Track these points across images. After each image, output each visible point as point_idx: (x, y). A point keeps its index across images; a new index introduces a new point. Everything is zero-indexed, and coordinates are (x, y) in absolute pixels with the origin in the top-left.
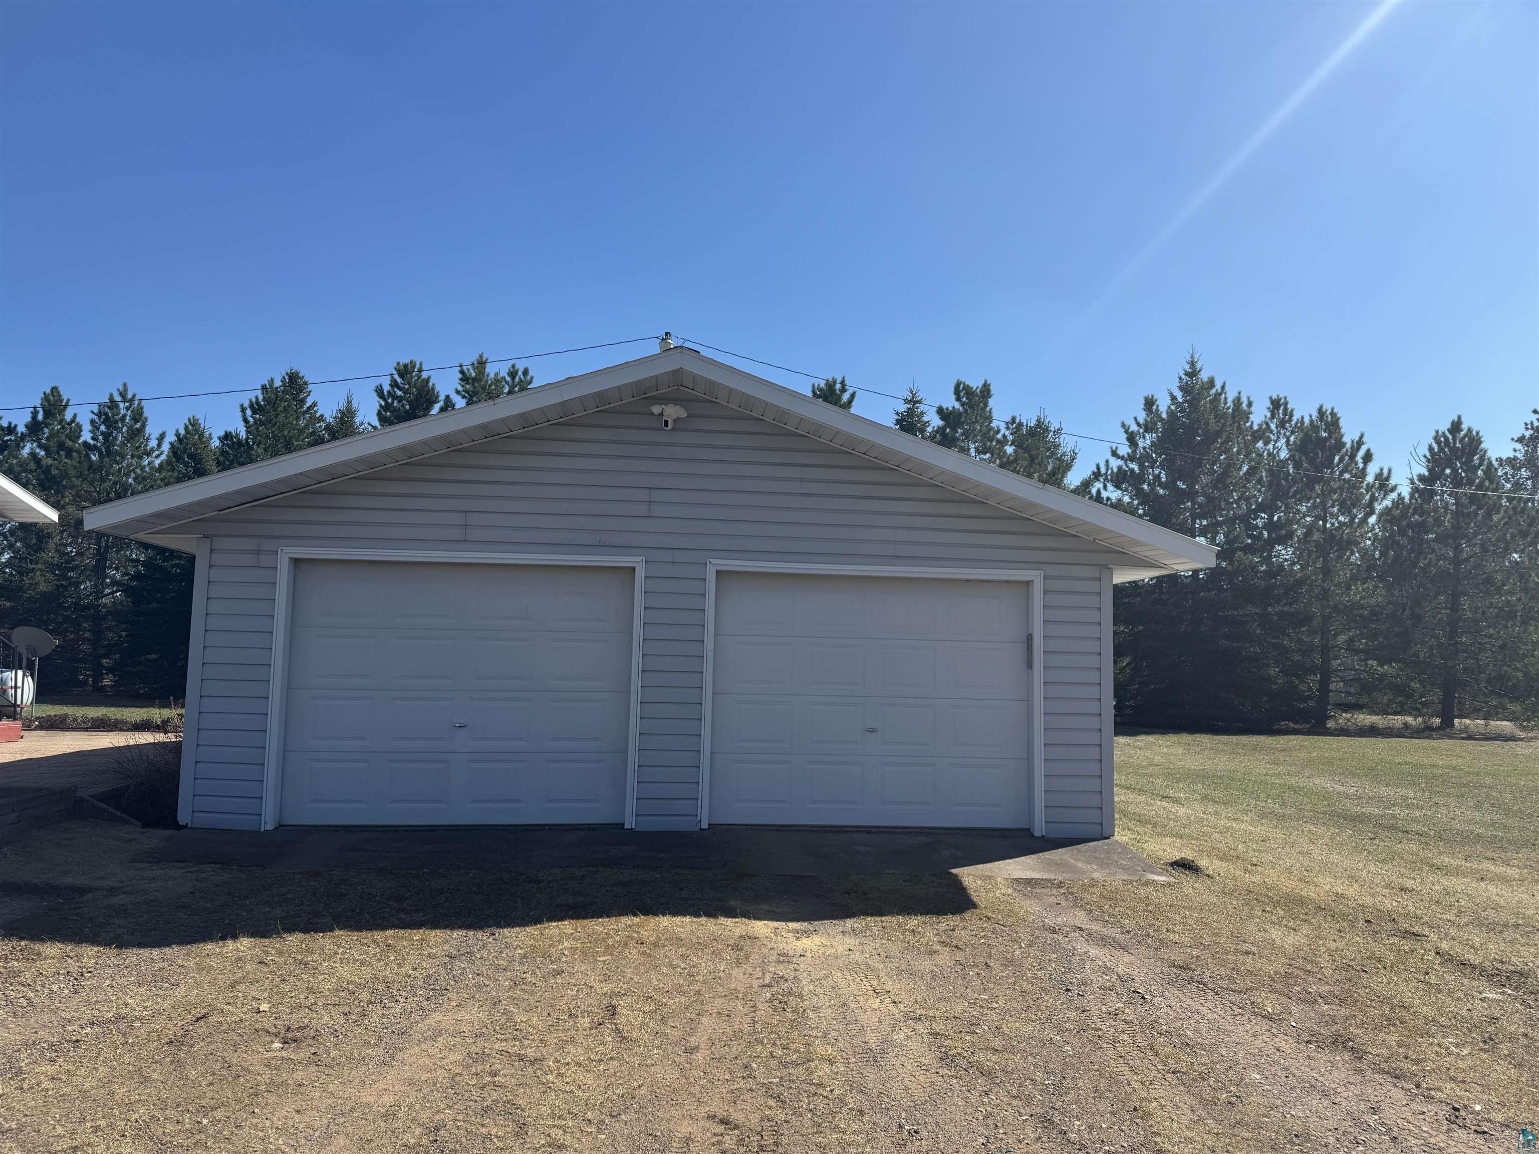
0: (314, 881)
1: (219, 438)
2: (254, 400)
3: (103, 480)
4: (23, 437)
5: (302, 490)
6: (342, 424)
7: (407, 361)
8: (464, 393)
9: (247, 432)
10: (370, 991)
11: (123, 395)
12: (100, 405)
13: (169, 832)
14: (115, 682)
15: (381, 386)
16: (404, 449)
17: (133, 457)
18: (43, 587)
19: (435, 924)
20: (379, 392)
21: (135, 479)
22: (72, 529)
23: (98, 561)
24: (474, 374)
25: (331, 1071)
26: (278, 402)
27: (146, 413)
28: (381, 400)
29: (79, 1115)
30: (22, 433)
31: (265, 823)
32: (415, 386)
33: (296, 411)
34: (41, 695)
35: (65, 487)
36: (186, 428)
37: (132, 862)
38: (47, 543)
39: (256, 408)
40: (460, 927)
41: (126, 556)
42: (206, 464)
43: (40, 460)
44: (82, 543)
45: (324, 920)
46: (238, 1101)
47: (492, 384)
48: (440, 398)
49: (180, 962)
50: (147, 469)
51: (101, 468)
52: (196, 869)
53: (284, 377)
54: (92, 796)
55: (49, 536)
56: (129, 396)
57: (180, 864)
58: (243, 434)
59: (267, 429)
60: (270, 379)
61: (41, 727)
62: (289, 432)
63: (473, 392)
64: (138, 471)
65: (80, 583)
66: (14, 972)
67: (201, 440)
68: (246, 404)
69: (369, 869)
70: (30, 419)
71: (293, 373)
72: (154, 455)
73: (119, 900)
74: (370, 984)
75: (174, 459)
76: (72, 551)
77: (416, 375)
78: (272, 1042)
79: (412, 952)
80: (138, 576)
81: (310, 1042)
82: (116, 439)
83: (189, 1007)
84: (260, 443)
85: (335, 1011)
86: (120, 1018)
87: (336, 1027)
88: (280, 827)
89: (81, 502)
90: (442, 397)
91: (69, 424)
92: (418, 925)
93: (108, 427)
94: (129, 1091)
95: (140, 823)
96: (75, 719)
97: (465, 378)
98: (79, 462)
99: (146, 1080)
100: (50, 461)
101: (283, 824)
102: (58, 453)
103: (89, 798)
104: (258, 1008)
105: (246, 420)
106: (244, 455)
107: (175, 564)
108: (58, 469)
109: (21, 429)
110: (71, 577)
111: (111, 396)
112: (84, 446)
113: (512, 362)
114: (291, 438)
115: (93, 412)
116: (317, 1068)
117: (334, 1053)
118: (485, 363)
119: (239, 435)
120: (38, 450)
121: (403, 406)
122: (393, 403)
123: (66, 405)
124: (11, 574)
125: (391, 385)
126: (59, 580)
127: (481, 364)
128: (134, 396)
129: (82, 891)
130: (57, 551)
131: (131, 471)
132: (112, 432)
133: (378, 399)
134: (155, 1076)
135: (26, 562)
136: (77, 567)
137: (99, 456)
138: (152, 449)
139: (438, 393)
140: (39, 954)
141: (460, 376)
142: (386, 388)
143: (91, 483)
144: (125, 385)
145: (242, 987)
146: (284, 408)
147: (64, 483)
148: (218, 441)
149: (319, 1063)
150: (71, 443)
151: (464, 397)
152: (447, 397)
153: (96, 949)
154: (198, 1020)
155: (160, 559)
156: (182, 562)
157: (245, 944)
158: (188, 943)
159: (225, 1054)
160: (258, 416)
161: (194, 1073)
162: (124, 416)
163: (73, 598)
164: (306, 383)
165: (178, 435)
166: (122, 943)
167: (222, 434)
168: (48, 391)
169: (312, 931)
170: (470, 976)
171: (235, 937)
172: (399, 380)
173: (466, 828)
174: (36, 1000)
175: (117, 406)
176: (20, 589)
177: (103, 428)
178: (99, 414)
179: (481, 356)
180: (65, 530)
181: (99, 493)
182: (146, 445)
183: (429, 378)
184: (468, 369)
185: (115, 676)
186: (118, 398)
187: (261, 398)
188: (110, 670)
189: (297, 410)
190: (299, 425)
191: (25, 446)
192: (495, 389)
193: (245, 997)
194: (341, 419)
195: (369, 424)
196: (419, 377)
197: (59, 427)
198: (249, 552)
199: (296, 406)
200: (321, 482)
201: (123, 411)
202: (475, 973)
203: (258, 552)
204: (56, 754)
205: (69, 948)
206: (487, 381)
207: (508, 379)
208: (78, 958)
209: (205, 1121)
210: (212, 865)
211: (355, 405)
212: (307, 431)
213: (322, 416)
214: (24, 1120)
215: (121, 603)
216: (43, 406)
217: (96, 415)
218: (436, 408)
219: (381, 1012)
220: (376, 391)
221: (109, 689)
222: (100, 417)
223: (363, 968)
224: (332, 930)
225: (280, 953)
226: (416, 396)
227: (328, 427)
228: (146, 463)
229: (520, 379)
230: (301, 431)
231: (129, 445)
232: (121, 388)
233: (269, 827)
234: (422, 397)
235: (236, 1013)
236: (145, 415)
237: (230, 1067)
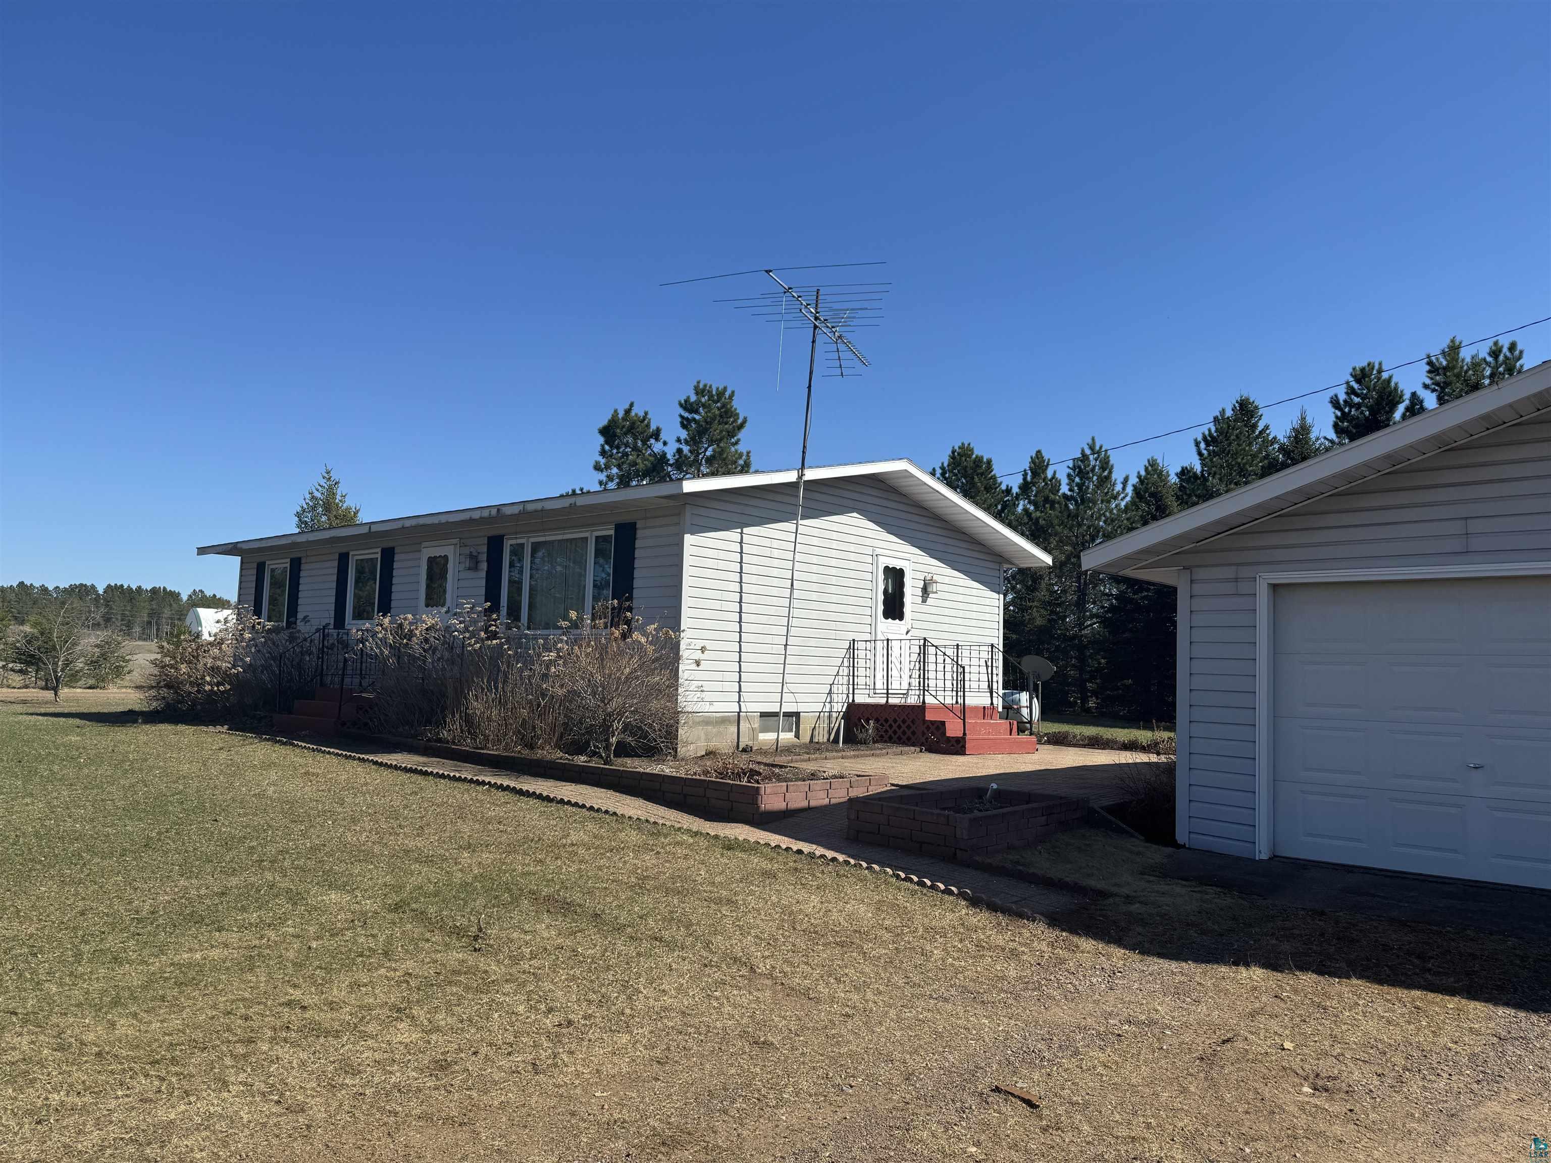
0: (1320, 920)
1: (1177, 474)
2: (1207, 433)
3: (1080, 525)
4: (1017, 497)
5: (1278, 513)
6: (1297, 443)
7: (1364, 364)
8: (1433, 386)
9: (1203, 465)
10: (1404, 1055)
11: (1092, 448)
12: (1074, 460)
13: (1169, 850)
14: (1098, 704)
15: (1336, 396)
16: (1388, 457)
17: (1102, 502)
18: (1039, 622)
19: (1473, 993)
20: (1335, 402)
21: (1105, 522)
22: (1058, 571)
23: (1079, 597)
24: (1444, 363)
25: (1372, 1136)
26: (1230, 431)
27: (1112, 461)
28: (1337, 411)
29: (1131, 1108)
30: (1017, 493)
31: (1260, 852)
32: (1374, 389)
33: (1248, 437)
34: (1045, 714)
35: (1051, 535)
36: (1146, 469)
37: (1142, 873)
38: (1040, 583)
39: (1209, 440)
40: (1507, 1004)
41: (1101, 591)
42: (1166, 501)
43: (1031, 514)
44: (1065, 582)
45: (1338, 965)
46: (1277, 1139)
47: (1469, 369)
48: (1405, 397)
49: (1197, 979)
50: (1115, 511)
51: (1077, 516)
52: (1199, 889)
53: (1234, 405)
54: (1102, 808)
55: (1041, 577)
56: (1097, 448)
57: (1184, 883)
58: (1198, 468)
59: (1221, 459)
60: (1221, 409)
61: (1049, 742)
62: (1243, 459)
63: (1445, 383)
64: (1108, 514)
65: (1066, 617)
66: (1060, 959)
67: (1160, 478)
68: (1200, 438)
69: (1379, 916)
70: (1022, 481)
71: (1243, 400)
72: (1120, 498)
73: (1135, 908)
74: (1402, 1047)
75: (1137, 500)
76: (1058, 590)
77: (1375, 378)
78: (1302, 1085)
79: (1447, 1021)
80: (1112, 608)
81: (1343, 1096)
82: (1088, 488)
83: (1214, 1028)
84: (1215, 473)
85: (1366, 1068)
86: (1152, 1023)
87: (1371, 1087)
88: (1274, 857)
89: (1063, 546)
90: (1407, 396)
91: (1051, 480)
92: (1451, 992)
93: (1081, 479)
94: (1171, 1097)
95: (1143, 838)
96: (1074, 737)
97: (1434, 369)
98: (1060, 512)
99: (1184, 1090)
100: (1038, 514)
101: (1277, 854)
102: (1044, 506)
103: (1100, 810)
104: (1282, 1045)
105: (1200, 454)
106: (1201, 487)
107: (1144, 596)
108: (1044, 520)
109: (1015, 490)
110: (1059, 612)
111: (1083, 451)
112: (1064, 497)
113: (1495, 339)
114: (1245, 464)
115: (1068, 467)
116: (1356, 1127)
117: (1373, 1116)
118: (1459, 347)
119: (1193, 469)
120: (1028, 506)
121: (1362, 413)
122: (1350, 411)
123: (1048, 464)
124: (1014, 611)
125: (1347, 393)
126: (1050, 615)
127: (1454, 349)
128: (1101, 447)
129: (1103, 894)
130: (1048, 590)
131: (1101, 515)
132: (1085, 482)
133: (1333, 410)
134: (1192, 1089)
135: (1025, 601)
136: (1063, 602)
137: (1075, 505)
138: (1118, 493)
139: (1402, 392)
140: (1077, 947)
141: (1428, 368)
142: (1342, 397)
143: (1070, 529)
144: (1093, 439)
145: (1262, 1018)
146: (1237, 436)
147: (1050, 531)
148: (1176, 477)
149: (1358, 1122)
150: (1052, 496)
151: (1433, 391)
152: (1414, 394)
153: (1123, 951)
154: (1224, 1042)
155: (1130, 592)
156: (1150, 594)
157: (1257, 973)
158: (1203, 962)
159: (1257, 1085)
160: (1211, 448)
161: (1228, 1095)
162: (1094, 467)
163: (1062, 630)
164: (1256, 408)
165: (1139, 477)
166: (1145, 951)
167: (1179, 470)
168: (1034, 455)
169: (1326, 973)
170: (1531, 1067)
171: (1247, 965)
172: (1356, 386)
173: (1491, 886)
174: (1080, 988)
175: (1088, 459)
176: (1022, 623)
177: (1077, 480)
178: (1074, 469)
179: (1453, 341)
180: (1052, 572)
181: (1077, 537)
182: (1113, 490)
183: (1391, 377)
184: (1437, 359)
185: (1097, 698)
186: (1088, 452)
187: (1213, 429)
188: (1095, 693)
189: (1249, 435)
190: (1251, 450)
191: (1019, 504)
192: (1474, 375)
193: (1267, 1031)
194: (1296, 437)
195: (1325, 438)
196: (1379, 379)
197: (1043, 484)
198: (1227, 580)
199: (1248, 432)
200: (1296, 504)
201: (1093, 463)
202: (1536, 1065)
203: (1236, 580)
204: (1066, 766)
205: (1100, 946)
206: (1462, 367)
207: (1489, 359)
208: (1109, 957)
209: (1248, 1150)
210: (1214, 888)
211: (1309, 420)
212: (1260, 455)
213: (1275, 438)
214: (1087, 1097)
215: (1099, 633)
216: (1031, 469)
217: (1071, 469)
218: (1401, 409)
219: (1421, 1084)
220: (1331, 402)
221: (1094, 711)
222: (1074, 471)
223: (1391, 1028)
224: (1349, 977)
225: (1296, 991)
226: (1377, 399)
227: (1282, 449)
228: (1113, 506)
229: (1505, 356)
230: (1254, 456)
231: (1099, 492)
232: (1090, 442)
233: (1264, 856)
234: (1383, 399)
235: (1258, 1045)
236: (1111, 463)
237: (1263, 1099)
